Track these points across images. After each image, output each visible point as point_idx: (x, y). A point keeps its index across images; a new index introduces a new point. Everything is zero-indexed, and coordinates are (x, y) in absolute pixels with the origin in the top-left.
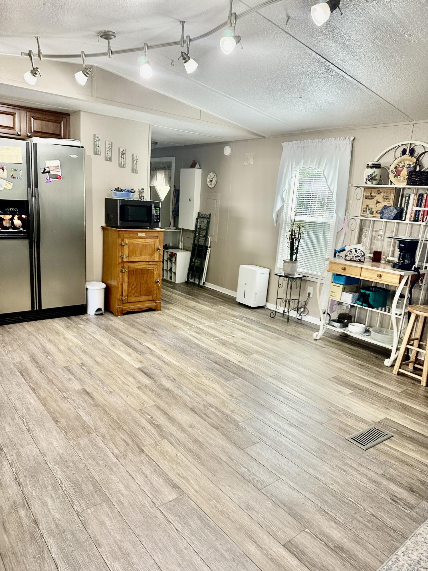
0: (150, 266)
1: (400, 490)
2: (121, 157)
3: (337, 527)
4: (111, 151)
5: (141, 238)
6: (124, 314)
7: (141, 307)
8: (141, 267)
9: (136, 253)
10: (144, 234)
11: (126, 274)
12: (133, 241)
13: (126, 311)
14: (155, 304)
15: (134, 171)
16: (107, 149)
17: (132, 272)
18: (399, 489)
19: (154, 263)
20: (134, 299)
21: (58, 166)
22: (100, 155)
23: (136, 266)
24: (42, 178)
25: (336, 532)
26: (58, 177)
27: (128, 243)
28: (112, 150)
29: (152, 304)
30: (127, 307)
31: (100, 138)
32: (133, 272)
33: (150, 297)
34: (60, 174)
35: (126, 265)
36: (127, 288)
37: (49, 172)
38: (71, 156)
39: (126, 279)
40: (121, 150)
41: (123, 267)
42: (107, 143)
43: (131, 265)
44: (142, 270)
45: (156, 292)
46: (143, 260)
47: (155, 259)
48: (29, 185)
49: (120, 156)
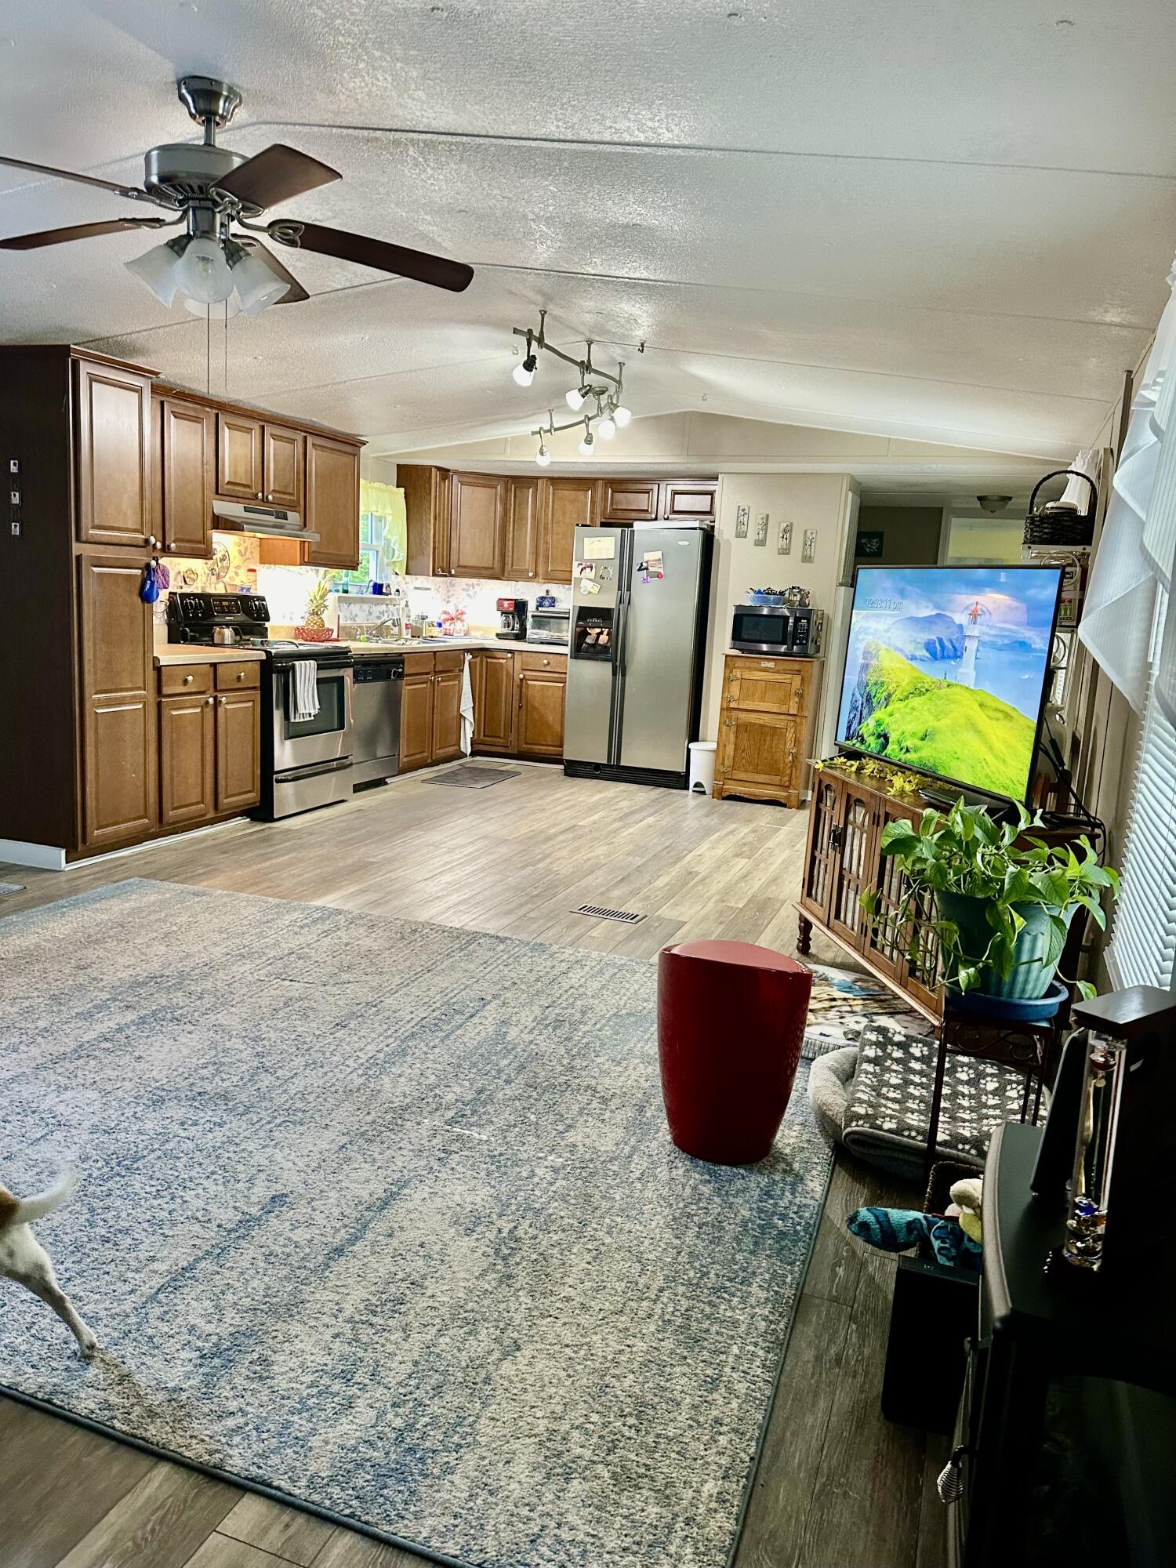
0: (779, 722)
4: (766, 529)
5: (766, 670)
6: (724, 799)
7: (757, 794)
8: (762, 722)
9: (753, 695)
10: (771, 665)
11: (733, 729)
12: (747, 675)
13: (727, 794)
14: (786, 794)
15: (807, 559)
16: (758, 527)
17: (742, 729)
19: (790, 718)
21: (660, 559)
22: (746, 537)
23: (753, 718)
24: (638, 577)
26: (659, 575)
27: (740, 677)
28: (767, 527)
29: (779, 794)
30: (732, 788)
31: (746, 511)
33: (776, 779)
34: (662, 571)
35: (734, 714)
36: (732, 753)
38: (677, 543)
39: (732, 738)
41: (728, 717)
42: (759, 517)
43: (743, 716)
44: (763, 726)
45: (788, 772)
46: (766, 710)
47: (791, 710)
48: (620, 588)
49: (782, 535)
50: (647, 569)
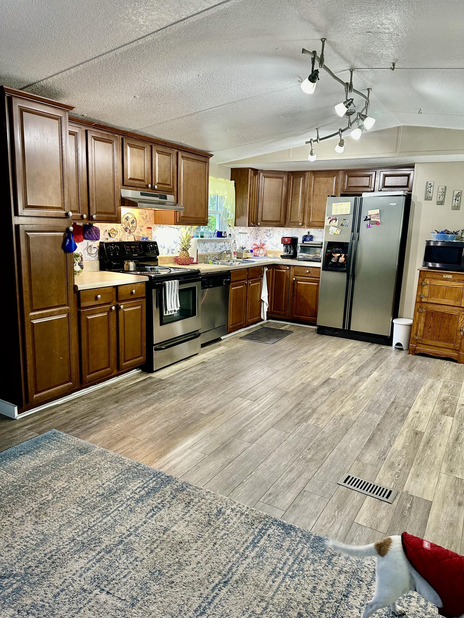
0: (455, 311)
2: (456, 200)
4: (445, 196)
5: (446, 279)
6: (416, 355)
7: (438, 353)
8: (442, 311)
9: (438, 295)
10: (450, 276)
11: (423, 314)
12: (434, 282)
13: (418, 352)
14: (457, 355)
16: (439, 194)
17: (430, 314)
19: (461, 309)
20: (430, 342)
21: (378, 214)
22: (431, 200)
23: (437, 308)
24: (364, 224)
26: (377, 223)
27: (429, 283)
29: (454, 354)
30: (421, 348)
31: (432, 185)
32: (432, 314)
33: (451, 345)
34: (379, 220)
35: (424, 305)
36: (422, 328)
38: (391, 204)
39: (423, 319)
40: (456, 192)
41: (420, 307)
42: (440, 188)
43: (429, 306)
44: (443, 313)
45: (459, 341)
46: (446, 304)
47: (462, 304)
48: (353, 231)
49: (455, 198)
50: (370, 219)
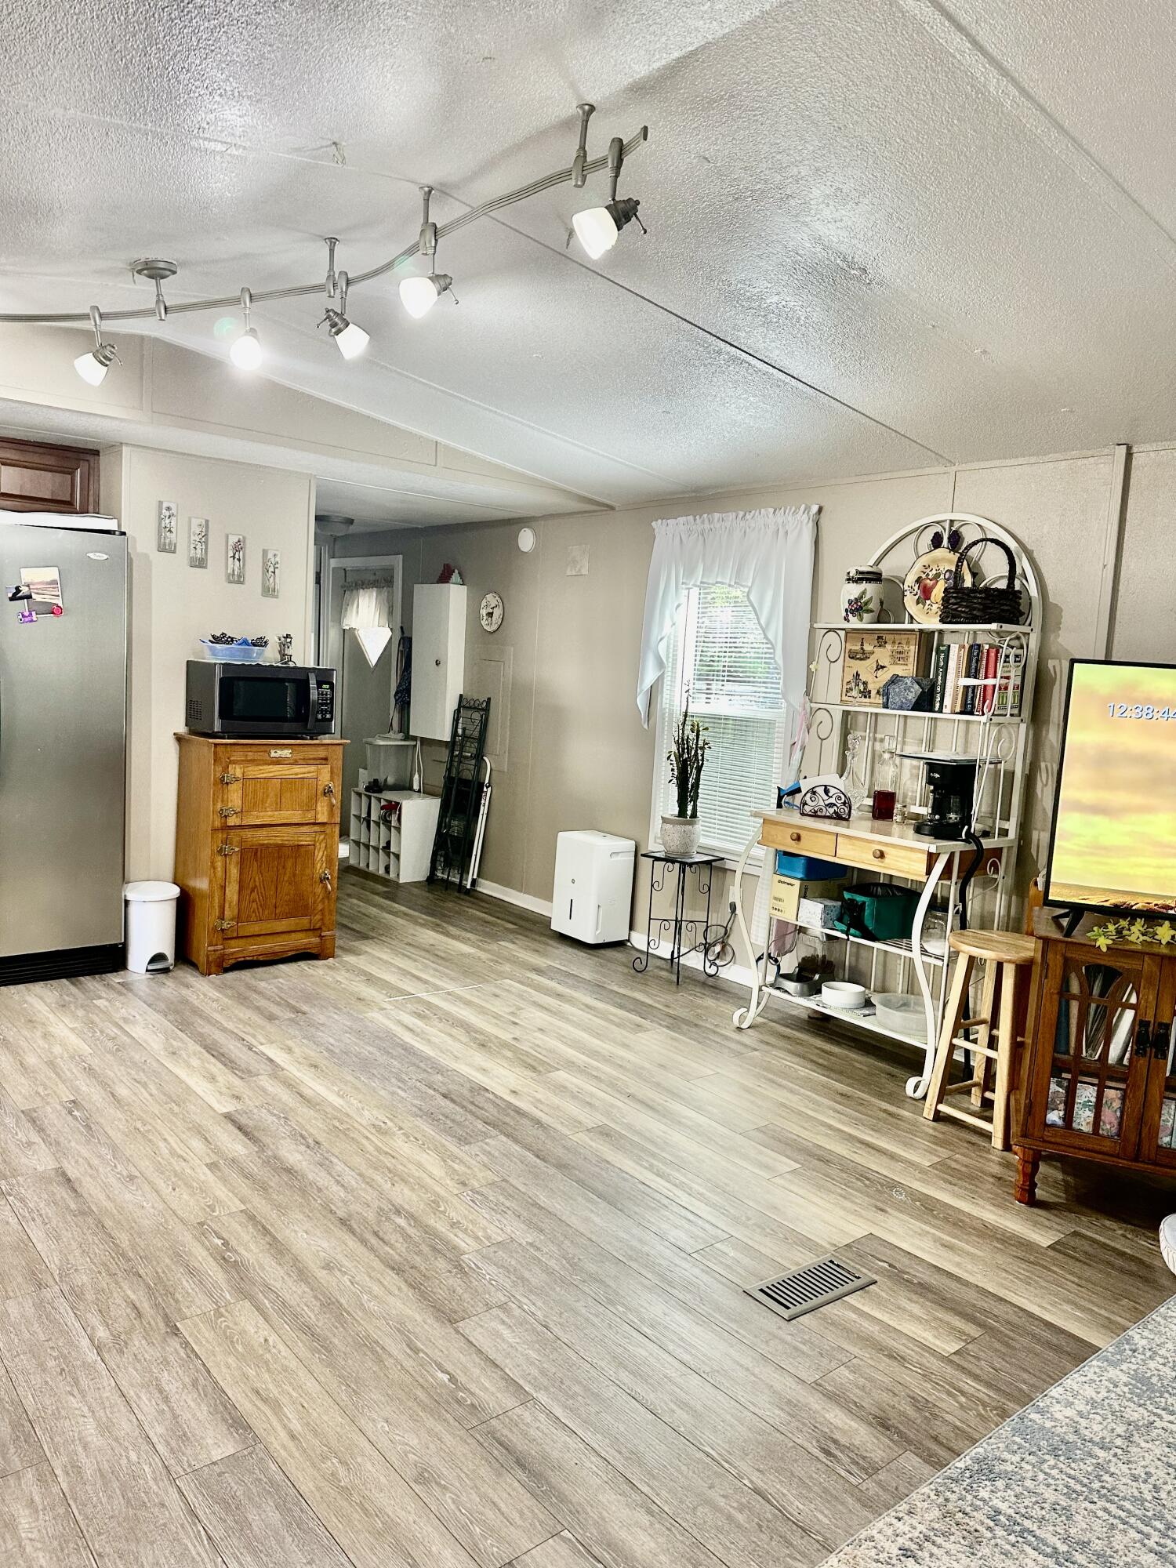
0: (304, 837)
1: (852, 1423)
2: (234, 557)
3: (652, 1524)
4: (206, 542)
5: (278, 762)
6: (226, 970)
7: (277, 949)
8: (278, 841)
9: (263, 802)
10: (286, 753)
11: (235, 859)
12: (254, 771)
13: (232, 962)
14: (317, 940)
15: (269, 591)
16: (193, 538)
17: (252, 855)
18: (848, 1421)
19: (316, 828)
20: (256, 928)
21: (54, 582)
22: (174, 552)
23: (262, 837)
24: (9, 611)
25: (643, 1537)
26: (55, 610)
27: (240, 776)
28: (207, 540)
29: (309, 941)
30: (236, 949)
31: (174, 511)
32: (256, 854)
33: (304, 922)
34: (59, 602)
35: (234, 836)
36: (235, 898)
37: (29, 597)
38: (91, 555)
39: (234, 872)
40: (233, 540)
41: (225, 842)
42: (195, 522)
43: (248, 834)
44: (280, 847)
45: (320, 907)
46: (285, 821)
47: (319, 816)
49: (231, 554)
